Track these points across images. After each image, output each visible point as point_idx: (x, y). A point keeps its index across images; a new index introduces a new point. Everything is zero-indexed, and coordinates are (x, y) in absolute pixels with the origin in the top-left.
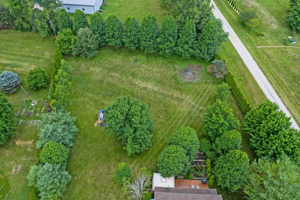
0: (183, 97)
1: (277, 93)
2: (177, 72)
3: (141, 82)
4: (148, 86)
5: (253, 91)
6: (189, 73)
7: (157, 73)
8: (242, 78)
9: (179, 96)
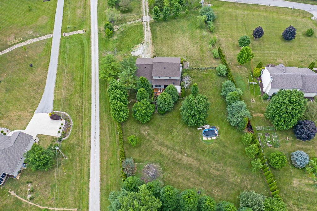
0: (160, 147)
1: (89, 150)
2: (162, 176)
3: (192, 163)
4: (187, 158)
5: (106, 152)
6: (151, 173)
7: (179, 176)
8: (109, 166)
9: (163, 149)
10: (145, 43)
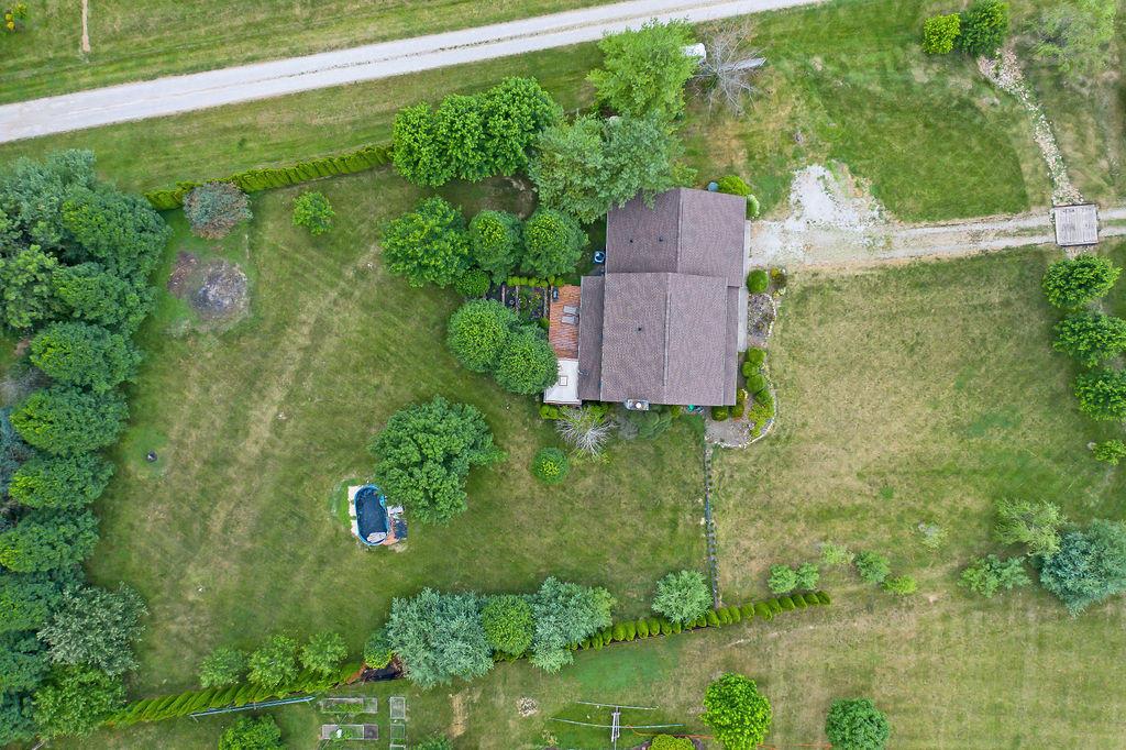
2: (203, 329)
4: (269, 418)
5: (288, 118)
6: (212, 292)
7: (207, 390)
10: (880, 231)
